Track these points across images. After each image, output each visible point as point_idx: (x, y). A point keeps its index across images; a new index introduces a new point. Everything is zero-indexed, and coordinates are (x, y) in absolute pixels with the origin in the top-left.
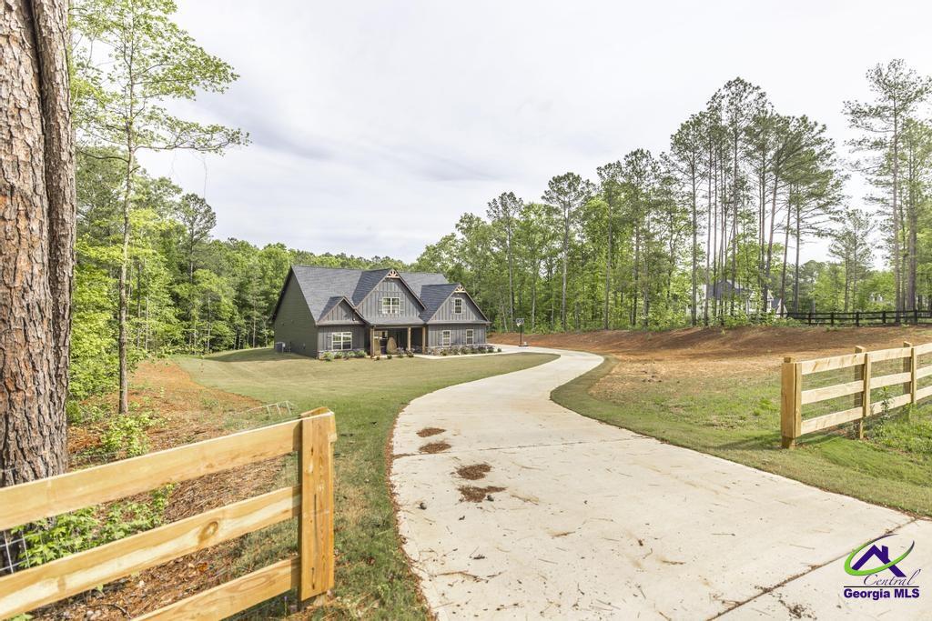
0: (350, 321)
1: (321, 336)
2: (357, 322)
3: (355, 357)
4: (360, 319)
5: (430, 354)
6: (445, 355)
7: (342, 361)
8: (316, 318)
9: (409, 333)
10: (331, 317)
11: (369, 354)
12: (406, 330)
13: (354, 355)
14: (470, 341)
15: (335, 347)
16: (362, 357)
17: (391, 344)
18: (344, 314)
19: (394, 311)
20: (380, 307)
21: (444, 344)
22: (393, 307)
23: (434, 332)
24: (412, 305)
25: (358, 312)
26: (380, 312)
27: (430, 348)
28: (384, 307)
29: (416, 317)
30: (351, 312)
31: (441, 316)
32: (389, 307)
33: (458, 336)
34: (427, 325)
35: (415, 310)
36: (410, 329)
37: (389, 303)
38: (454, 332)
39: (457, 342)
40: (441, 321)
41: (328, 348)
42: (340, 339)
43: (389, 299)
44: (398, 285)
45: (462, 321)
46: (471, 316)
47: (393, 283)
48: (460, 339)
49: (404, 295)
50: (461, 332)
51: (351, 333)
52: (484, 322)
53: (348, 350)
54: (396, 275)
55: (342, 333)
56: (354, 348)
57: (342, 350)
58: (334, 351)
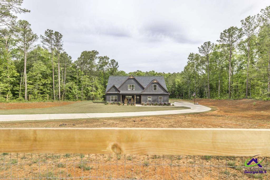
1: (107, 97)
2: (119, 93)
9: (135, 97)
10: (111, 91)
18: (115, 90)
20: (127, 88)
21: (149, 102)
22: (132, 88)
23: (144, 97)
24: (140, 87)
25: (119, 89)
26: (127, 90)
27: (142, 102)
28: (129, 88)
29: (141, 91)
30: (117, 90)
31: (147, 91)
32: (131, 88)
33: (155, 99)
34: (141, 94)
35: (141, 89)
36: (135, 95)
37: (131, 87)
38: (153, 97)
39: (154, 101)
40: (147, 93)
41: (109, 101)
42: (113, 98)
43: (131, 85)
44: (134, 81)
45: (156, 93)
46: (161, 91)
47: (132, 80)
48: (156, 100)
49: (136, 84)
50: (156, 97)
51: (117, 96)
52: (167, 94)
53: (116, 101)
54: (133, 77)
55: (114, 96)
56: (118, 101)
57: (114, 101)
58: (111, 102)
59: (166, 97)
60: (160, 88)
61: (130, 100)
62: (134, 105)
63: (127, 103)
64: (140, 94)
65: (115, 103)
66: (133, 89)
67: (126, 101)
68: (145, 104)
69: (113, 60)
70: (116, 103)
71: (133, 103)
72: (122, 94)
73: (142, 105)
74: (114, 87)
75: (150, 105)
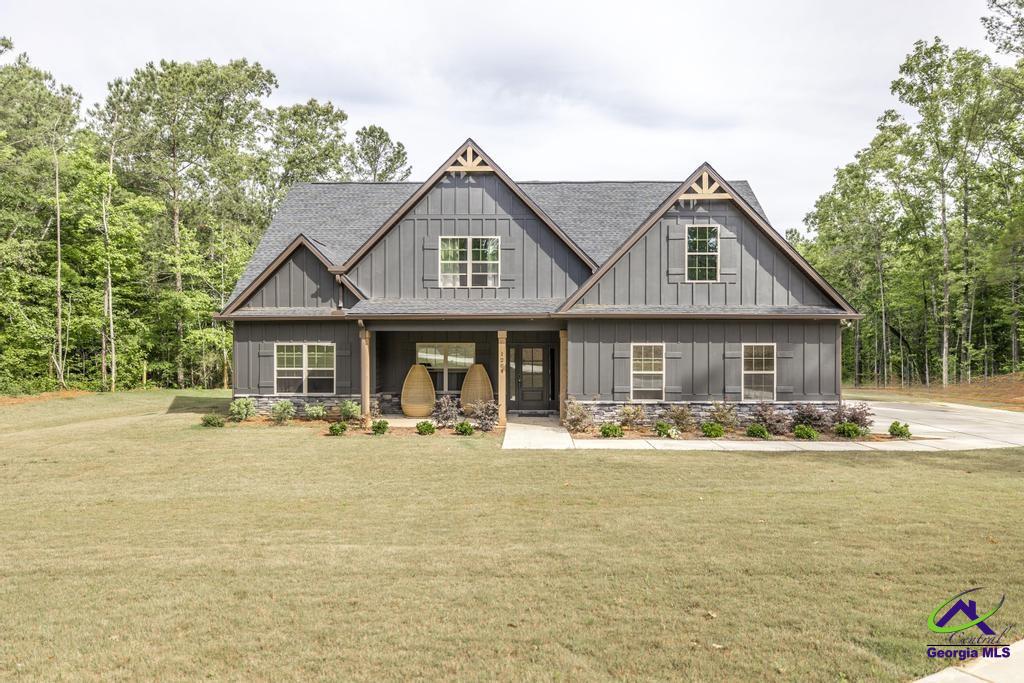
0: (326, 309)
10: (269, 296)
18: (311, 286)
20: (426, 267)
21: (638, 394)
22: (475, 268)
23: (591, 347)
24: (546, 260)
25: (350, 280)
26: (428, 283)
27: (573, 404)
28: (446, 268)
29: (560, 297)
30: (333, 285)
31: (621, 291)
32: (463, 268)
33: (701, 366)
34: (564, 323)
35: (560, 274)
36: (502, 335)
37: (463, 256)
38: (682, 349)
39: (694, 388)
40: (622, 309)
41: (261, 389)
42: (299, 362)
43: (463, 243)
44: (491, 203)
45: (717, 309)
46: (764, 290)
47: (477, 193)
48: (709, 377)
49: (516, 228)
50: (716, 348)
51: (334, 345)
52: (832, 313)
53: (325, 394)
54: (483, 163)
55: (305, 346)
56: (341, 390)
57: (305, 393)
58: (280, 397)
59: (811, 348)
60: (749, 259)
61: (459, 377)
62: (485, 429)
63: (425, 408)
64: (549, 320)
65: (310, 409)
66: (480, 281)
67: (416, 384)
68: (605, 418)
69: (373, 130)
70: (318, 410)
71: (479, 406)
72: (369, 322)
73: (575, 427)
74: (300, 253)
75: (661, 432)
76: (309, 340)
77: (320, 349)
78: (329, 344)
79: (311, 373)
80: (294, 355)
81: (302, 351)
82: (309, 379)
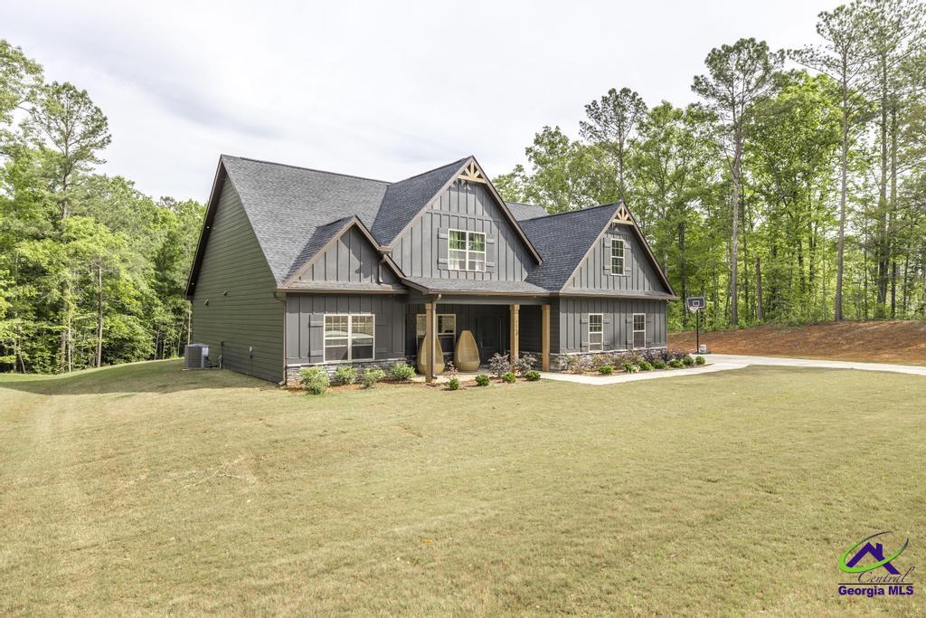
0: (369, 284)
1: (293, 322)
2: (388, 288)
3: (385, 380)
4: (397, 280)
5: (564, 369)
6: (606, 372)
7: (351, 393)
8: (278, 274)
9: (516, 317)
10: (320, 269)
11: (418, 372)
12: (506, 311)
13: (382, 374)
14: (639, 340)
15: (332, 353)
16: (401, 379)
17: (467, 345)
18: (356, 263)
19: (472, 265)
20: (440, 253)
22: (473, 256)
24: (512, 253)
26: (441, 265)
30: (372, 261)
37: (463, 246)
38: (610, 317)
41: (311, 358)
42: (345, 332)
43: (464, 236)
46: (641, 281)
47: (472, 198)
50: (623, 317)
51: (374, 315)
52: (666, 297)
53: (367, 360)
54: (480, 176)
55: (350, 316)
56: (380, 355)
57: (350, 360)
58: (329, 365)
59: (657, 317)
76: (353, 312)
77: (362, 319)
78: (369, 315)
79: (354, 342)
80: (341, 325)
81: (347, 322)
82: (353, 348)
